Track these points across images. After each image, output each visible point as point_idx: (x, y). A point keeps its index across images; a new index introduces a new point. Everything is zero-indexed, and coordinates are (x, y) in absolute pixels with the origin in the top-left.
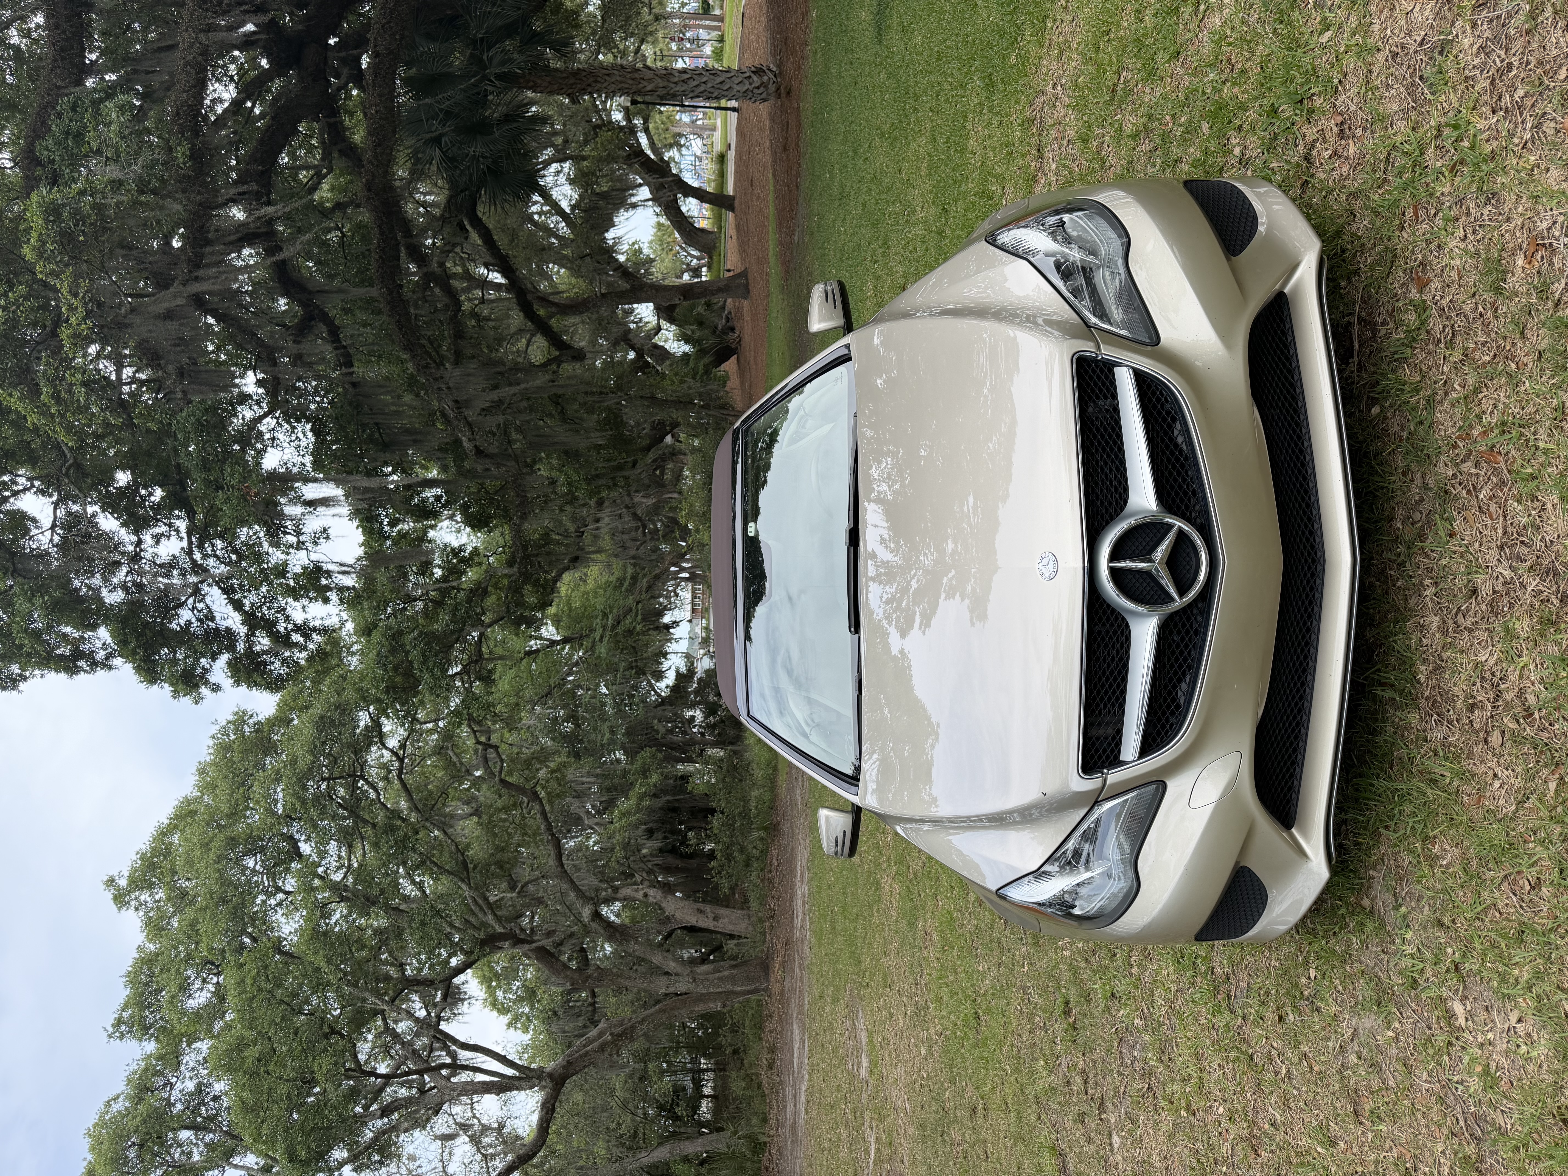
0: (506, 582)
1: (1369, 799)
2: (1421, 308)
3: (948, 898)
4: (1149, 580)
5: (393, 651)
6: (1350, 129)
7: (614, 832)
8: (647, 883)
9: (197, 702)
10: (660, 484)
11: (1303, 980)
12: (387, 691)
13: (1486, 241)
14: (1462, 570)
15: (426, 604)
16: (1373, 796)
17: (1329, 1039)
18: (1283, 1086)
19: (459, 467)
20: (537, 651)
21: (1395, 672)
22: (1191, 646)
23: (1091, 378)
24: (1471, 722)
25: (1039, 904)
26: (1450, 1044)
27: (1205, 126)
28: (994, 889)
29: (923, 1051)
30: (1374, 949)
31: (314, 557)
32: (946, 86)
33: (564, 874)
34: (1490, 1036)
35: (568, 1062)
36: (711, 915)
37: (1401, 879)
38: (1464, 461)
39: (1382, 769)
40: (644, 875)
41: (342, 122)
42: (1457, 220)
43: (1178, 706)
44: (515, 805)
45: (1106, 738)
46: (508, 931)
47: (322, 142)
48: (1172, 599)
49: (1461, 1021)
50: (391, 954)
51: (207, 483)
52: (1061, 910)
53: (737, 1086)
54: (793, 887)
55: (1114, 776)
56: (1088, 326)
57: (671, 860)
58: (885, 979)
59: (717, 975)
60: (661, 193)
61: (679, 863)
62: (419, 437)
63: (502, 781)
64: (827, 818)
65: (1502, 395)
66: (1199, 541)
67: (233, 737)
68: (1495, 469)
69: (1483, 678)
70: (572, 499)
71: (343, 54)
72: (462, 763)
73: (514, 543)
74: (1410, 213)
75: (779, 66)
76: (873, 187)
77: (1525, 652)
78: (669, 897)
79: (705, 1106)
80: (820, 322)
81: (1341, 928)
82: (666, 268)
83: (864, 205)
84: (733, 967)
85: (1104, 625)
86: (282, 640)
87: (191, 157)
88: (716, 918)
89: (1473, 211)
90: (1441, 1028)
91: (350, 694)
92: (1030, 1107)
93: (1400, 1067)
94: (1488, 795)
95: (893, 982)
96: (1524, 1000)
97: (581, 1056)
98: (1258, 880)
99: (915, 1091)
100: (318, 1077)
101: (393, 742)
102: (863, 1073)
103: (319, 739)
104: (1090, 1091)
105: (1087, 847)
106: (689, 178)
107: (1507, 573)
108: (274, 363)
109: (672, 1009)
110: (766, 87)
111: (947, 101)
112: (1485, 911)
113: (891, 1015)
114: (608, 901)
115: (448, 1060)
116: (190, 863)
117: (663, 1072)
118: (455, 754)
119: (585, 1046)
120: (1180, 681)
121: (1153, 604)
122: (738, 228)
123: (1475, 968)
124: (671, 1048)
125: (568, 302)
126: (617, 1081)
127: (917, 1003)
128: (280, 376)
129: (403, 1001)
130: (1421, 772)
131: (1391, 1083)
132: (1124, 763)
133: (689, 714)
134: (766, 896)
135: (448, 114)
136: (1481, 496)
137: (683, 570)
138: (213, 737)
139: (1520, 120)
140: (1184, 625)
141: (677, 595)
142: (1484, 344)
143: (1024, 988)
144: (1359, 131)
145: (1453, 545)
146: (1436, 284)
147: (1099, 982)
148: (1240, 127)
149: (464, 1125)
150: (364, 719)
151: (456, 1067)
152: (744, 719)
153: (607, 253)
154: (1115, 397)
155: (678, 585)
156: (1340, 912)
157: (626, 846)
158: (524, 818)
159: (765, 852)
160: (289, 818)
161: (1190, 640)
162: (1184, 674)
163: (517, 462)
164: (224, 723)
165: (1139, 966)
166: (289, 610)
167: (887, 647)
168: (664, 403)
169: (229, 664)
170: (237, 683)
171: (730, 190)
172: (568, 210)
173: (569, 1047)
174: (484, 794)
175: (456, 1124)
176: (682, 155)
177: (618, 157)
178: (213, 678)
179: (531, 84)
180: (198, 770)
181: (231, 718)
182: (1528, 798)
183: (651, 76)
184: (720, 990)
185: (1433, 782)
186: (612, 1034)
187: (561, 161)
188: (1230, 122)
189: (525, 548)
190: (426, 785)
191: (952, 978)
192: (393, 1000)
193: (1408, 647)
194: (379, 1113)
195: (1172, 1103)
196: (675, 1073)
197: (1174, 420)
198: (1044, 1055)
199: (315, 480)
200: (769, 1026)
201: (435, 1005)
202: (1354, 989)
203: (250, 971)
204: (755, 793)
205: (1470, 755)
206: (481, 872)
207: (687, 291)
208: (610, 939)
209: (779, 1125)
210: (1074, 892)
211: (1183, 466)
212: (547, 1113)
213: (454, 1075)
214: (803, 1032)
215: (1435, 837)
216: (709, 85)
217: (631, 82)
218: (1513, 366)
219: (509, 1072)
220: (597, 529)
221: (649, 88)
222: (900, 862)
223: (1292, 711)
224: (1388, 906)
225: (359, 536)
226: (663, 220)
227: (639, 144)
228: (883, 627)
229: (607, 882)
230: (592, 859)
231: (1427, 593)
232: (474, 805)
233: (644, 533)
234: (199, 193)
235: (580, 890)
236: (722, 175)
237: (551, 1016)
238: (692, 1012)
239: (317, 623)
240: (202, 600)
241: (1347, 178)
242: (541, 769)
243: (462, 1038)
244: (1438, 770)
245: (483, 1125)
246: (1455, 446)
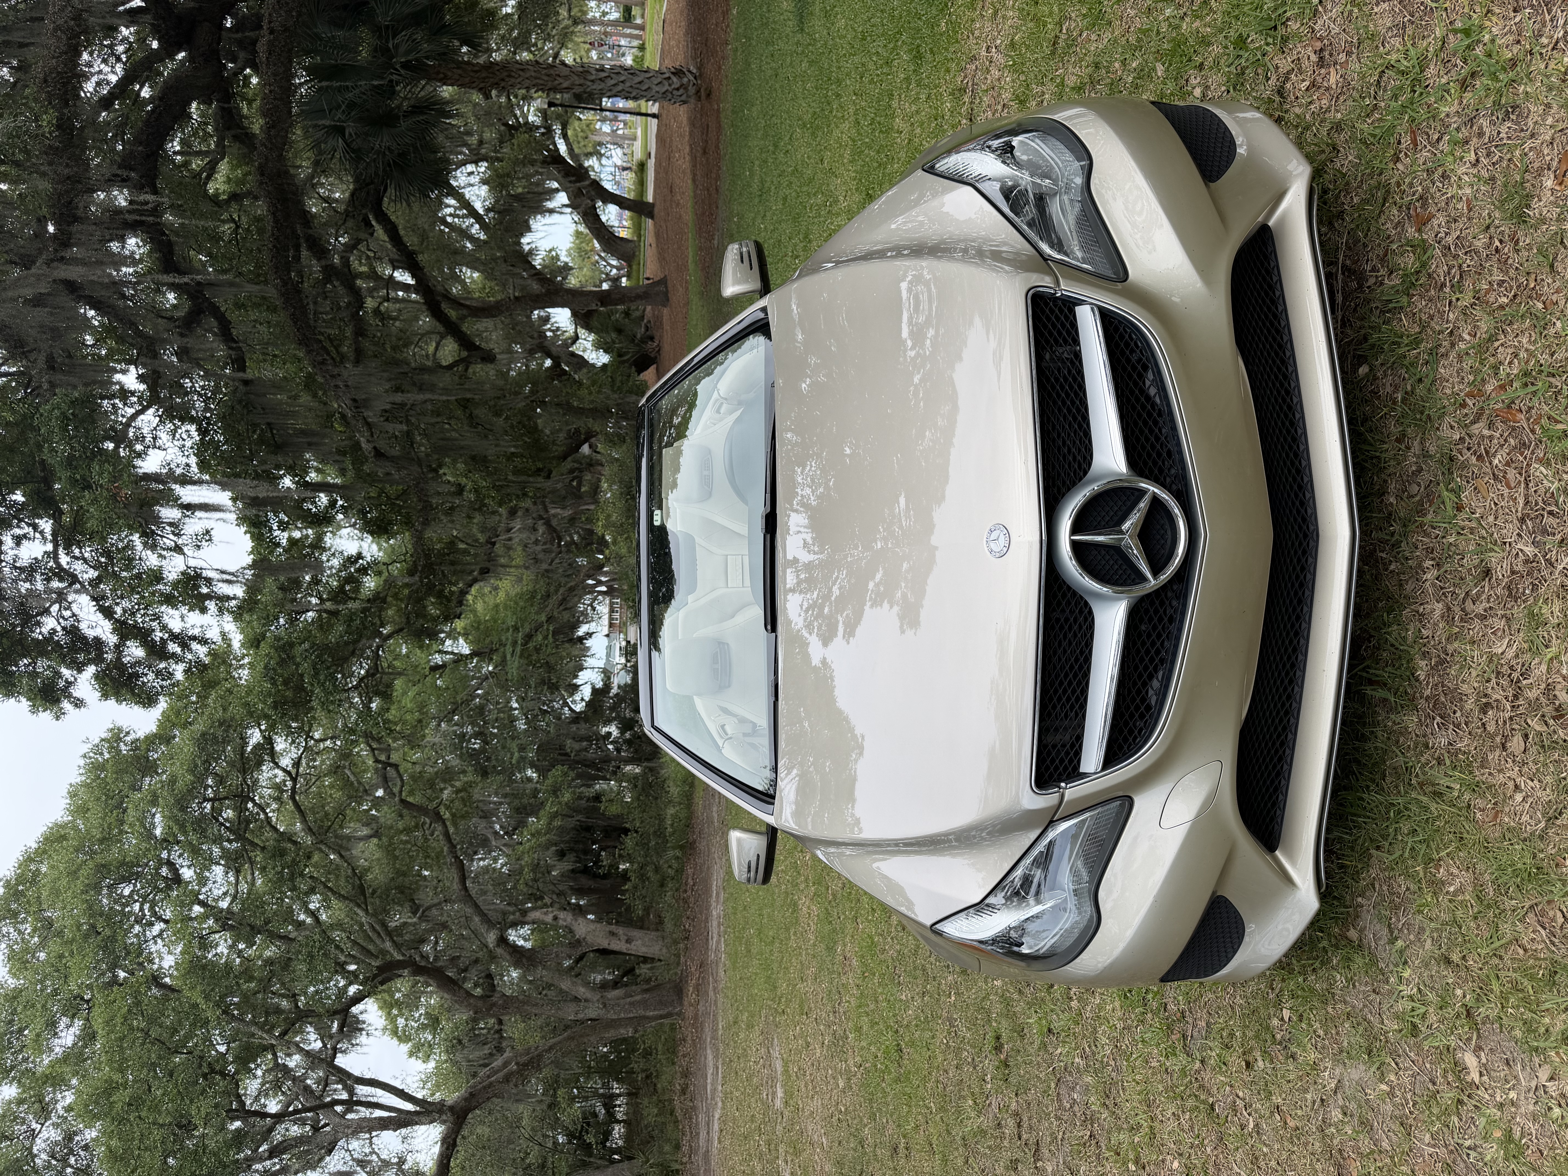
0: (406, 592)
1: (1355, 815)
2: (1422, 247)
3: (869, 921)
4: (1116, 557)
5: (282, 663)
6: (1331, 55)
7: (523, 853)
8: (557, 906)
9: (58, 718)
10: (577, 495)
11: (1275, 1022)
12: (275, 706)
13: (1505, 164)
14: (1471, 548)
15: (320, 616)
16: (1363, 813)
17: (1306, 1091)
18: (1251, 1142)
19: (358, 471)
20: (444, 666)
21: (1389, 669)
22: (1164, 636)
23: (1049, 319)
24: (1484, 724)
25: (981, 942)
26: (1460, 1102)
27: (1160, 69)
28: (929, 923)
29: (841, 1084)
30: (1363, 988)
31: (192, 563)
32: (871, 66)
33: (467, 897)
34: (1513, 1095)
35: (471, 1094)
36: (624, 938)
37: (1397, 908)
38: (1473, 422)
39: (1373, 781)
40: (554, 897)
41: (239, 109)
42: (1467, 142)
43: (1149, 708)
44: (417, 826)
45: (1064, 746)
46: (406, 958)
47: (216, 129)
48: (1144, 579)
49: (1475, 1076)
50: (283, 984)
51: (73, 482)
52: (1003, 948)
53: (650, 1113)
54: (708, 908)
55: (1073, 791)
56: (1045, 258)
57: (585, 882)
58: (801, 1006)
59: (628, 1000)
60: (579, 200)
61: (592, 884)
62: (315, 440)
63: (402, 801)
64: (739, 841)
65: (1525, 341)
66: (1177, 511)
67: (107, 756)
68: (1514, 429)
69: (1498, 673)
70: (479, 506)
71: (239, 35)
72: (360, 783)
73: (415, 550)
74: (1406, 141)
75: (699, 69)
76: (793, 179)
77: (1554, 641)
78: (580, 920)
79: (618, 1130)
80: (733, 285)
81: (1323, 963)
82: (585, 276)
83: (785, 199)
84: (646, 991)
85: (1063, 611)
86: (157, 651)
87: (59, 127)
88: (628, 941)
89: (1487, 131)
90: (1448, 1083)
91: (236, 710)
92: (957, 1149)
93: (1396, 1127)
94: (1507, 809)
95: (810, 1009)
96: (1557, 1053)
97: (484, 1088)
98: (1236, 911)
99: (832, 1126)
100: (196, 1121)
101: (286, 762)
102: (778, 1103)
103: (200, 757)
104: (1025, 1136)
105: (1038, 874)
106: (608, 186)
107: (1529, 550)
108: (155, 355)
109: (581, 1036)
110: (686, 89)
111: (871, 82)
112: (1505, 946)
113: (808, 1045)
114: (514, 925)
115: (344, 1096)
116: (56, 893)
117: (573, 1099)
118: (353, 773)
119: (489, 1077)
120: (1151, 677)
121: (1121, 585)
122: (658, 235)
123: (1493, 1013)
124: (582, 1074)
125: (480, 305)
126: (525, 1111)
127: (835, 1031)
128: (161, 369)
129: (297, 1033)
130: (1421, 785)
131: (1385, 1145)
132: (1085, 775)
133: (605, 730)
134: (681, 916)
135: (352, 105)
136: (1496, 461)
137: (600, 583)
138: (84, 756)
139: (1548, 18)
140: (1156, 611)
141: (594, 609)
142: (1501, 283)
143: (951, 1020)
144: (1342, 57)
145: (1461, 519)
146: (1440, 219)
147: (1034, 1015)
148: (1202, 64)
149: (362, 1161)
150: (255, 737)
151: (351, 1104)
152: (647, 729)
153: (524, 258)
154: (1076, 341)
155: (595, 599)
156: (1321, 945)
157: (535, 867)
158: (426, 840)
159: (680, 871)
160: (167, 842)
161: (1163, 628)
162: (1156, 670)
163: (420, 466)
164: (97, 741)
165: (1079, 1000)
166: (166, 619)
167: (807, 657)
168: (580, 412)
169: (97, 677)
170: (105, 696)
171: (650, 198)
172: (481, 212)
173: (474, 1075)
174: (386, 815)
175: (353, 1160)
176: (601, 165)
177: (536, 161)
178: (77, 692)
179: (442, 76)
180: (69, 793)
181: (104, 735)
182: (1560, 814)
183: (568, 73)
184: (632, 1015)
185: (1438, 795)
186: (517, 1064)
187: (476, 162)
188: (1190, 60)
189: (427, 556)
190: (323, 807)
191: (872, 1007)
192: (284, 1034)
193: (1404, 639)
194: (266, 1154)
195: (1118, 1154)
196: (586, 1099)
197: (1145, 368)
198: (973, 1094)
199: (200, 482)
200: (682, 1050)
201: (331, 1037)
202: (1338, 1033)
203: (120, 1008)
204: (671, 811)
205: (1484, 764)
206: (380, 897)
207: (604, 298)
208: (517, 965)
209: (692, 1151)
210: (1021, 928)
211: (1156, 423)
212: (447, 1149)
213: (349, 1110)
214: (716, 1057)
215: (1440, 860)
216: (628, 84)
217: (546, 78)
218: (1540, 305)
219: (409, 1107)
220: (510, 539)
221: (565, 85)
222: (818, 882)
223: (1278, 713)
224: (1380, 939)
225: (247, 543)
226: (582, 228)
227: (557, 150)
228: (802, 636)
229: (516, 905)
230: (499, 880)
231: (1428, 576)
232: (374, 826)
233: (559, 545)
234: (67, 165)
235: (485, 915)
236: (641, 183)
237: (455, 1045)
238: (602, 1038)
239: (196, 632)
240: (68, 608)
241: (1328, 110)
242: (445, 788)
243: (357, 1073)
244: (1444, 781)
245: (383, 1161)
246: (1464, 405)
